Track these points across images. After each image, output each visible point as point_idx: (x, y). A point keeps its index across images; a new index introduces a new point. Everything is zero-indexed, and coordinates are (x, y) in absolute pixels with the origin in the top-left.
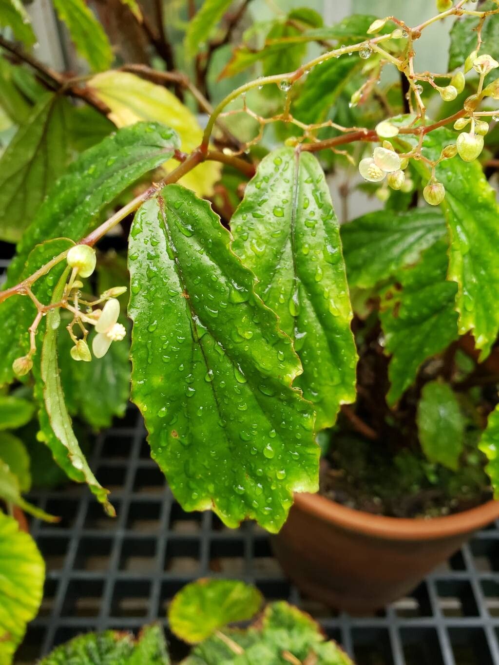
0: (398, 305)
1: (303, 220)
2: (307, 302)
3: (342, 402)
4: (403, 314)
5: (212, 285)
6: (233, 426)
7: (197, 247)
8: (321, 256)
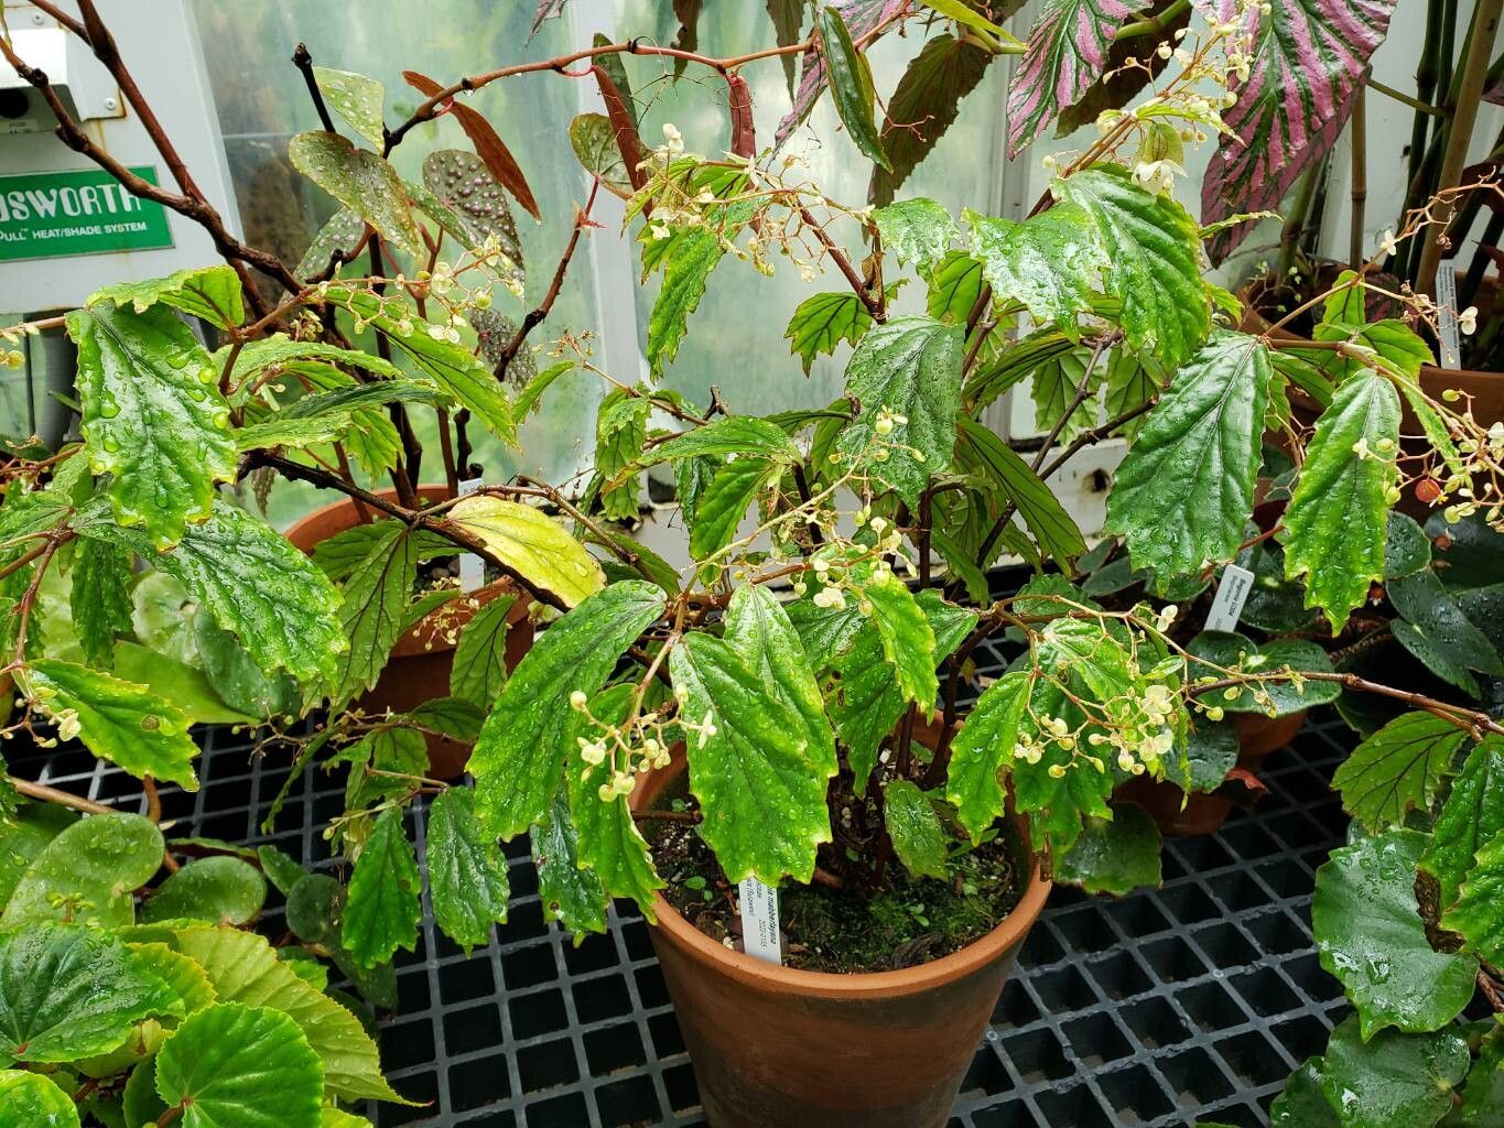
0: (841, 693)
1: (771, 637)
2: (788, 699)
3: (829, 776)
4: (848, 701)
5: (735, 695)
6: (764, 799)
7: (720, 672)
8: (791, 662)
